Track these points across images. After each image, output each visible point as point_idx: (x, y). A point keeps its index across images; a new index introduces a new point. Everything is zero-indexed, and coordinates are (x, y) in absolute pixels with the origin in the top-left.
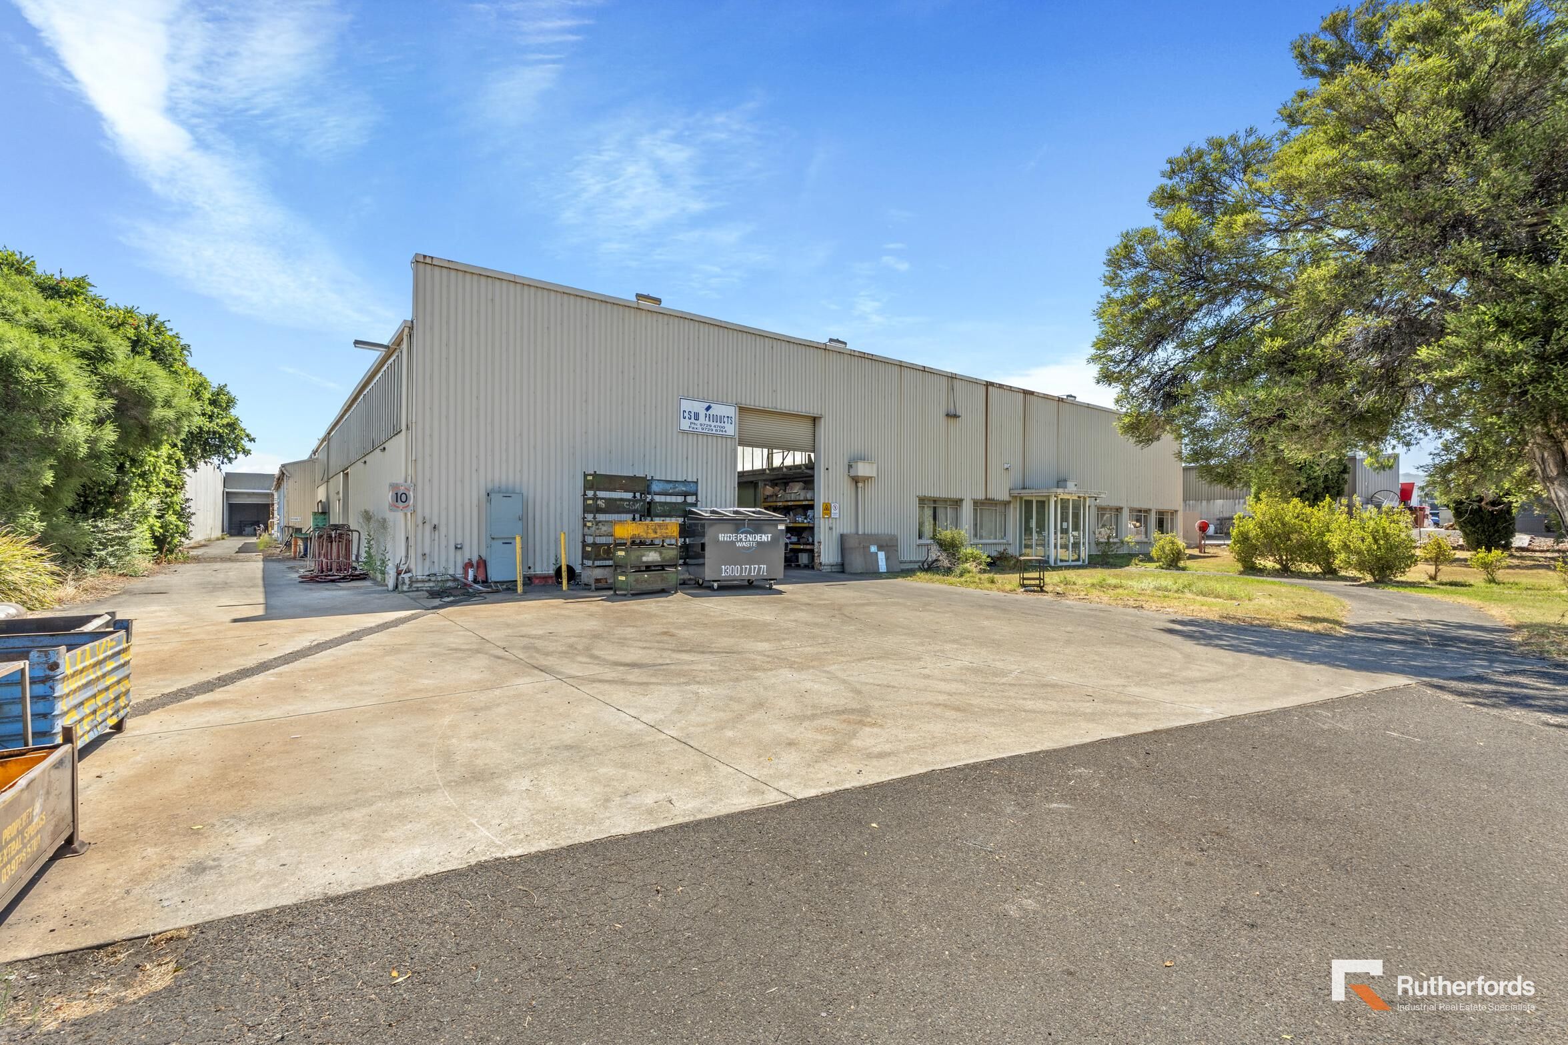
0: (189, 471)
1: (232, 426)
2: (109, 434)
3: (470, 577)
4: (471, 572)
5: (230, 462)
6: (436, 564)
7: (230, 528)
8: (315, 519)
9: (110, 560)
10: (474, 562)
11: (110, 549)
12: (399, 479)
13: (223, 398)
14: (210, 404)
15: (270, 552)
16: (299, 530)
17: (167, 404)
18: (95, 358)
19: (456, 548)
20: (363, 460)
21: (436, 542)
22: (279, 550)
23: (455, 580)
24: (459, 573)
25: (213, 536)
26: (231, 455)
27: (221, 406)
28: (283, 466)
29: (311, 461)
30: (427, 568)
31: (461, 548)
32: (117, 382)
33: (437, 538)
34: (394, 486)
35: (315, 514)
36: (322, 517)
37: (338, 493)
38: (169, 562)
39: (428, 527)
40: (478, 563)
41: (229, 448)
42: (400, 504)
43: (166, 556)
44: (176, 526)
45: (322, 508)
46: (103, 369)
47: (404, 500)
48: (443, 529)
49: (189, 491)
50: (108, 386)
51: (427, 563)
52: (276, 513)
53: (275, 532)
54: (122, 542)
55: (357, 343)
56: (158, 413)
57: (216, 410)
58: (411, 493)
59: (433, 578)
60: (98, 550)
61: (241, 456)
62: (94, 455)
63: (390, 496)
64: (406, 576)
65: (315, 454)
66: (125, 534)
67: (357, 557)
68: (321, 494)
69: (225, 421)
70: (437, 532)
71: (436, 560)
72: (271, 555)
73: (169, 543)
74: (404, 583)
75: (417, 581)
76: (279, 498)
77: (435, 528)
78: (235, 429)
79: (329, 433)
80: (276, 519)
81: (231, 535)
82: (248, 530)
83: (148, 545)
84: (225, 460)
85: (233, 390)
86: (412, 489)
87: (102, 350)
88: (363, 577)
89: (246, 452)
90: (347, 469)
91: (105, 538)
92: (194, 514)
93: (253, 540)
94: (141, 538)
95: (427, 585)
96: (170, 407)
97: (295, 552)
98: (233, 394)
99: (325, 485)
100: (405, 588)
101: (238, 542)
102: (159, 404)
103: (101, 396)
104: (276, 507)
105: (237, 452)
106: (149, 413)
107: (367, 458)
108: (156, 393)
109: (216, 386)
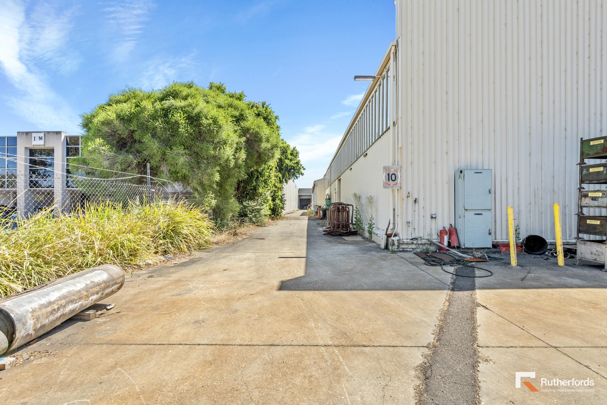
0: (285, 184)
1: (297, 163)
2: (243, 155)
3: (446, 243)
4: (446, 238)
5: (297, 179)
6: (416, 230)
7: (300, 207)
8: (326, 202)
9: (253, 219)
10: (447, 229)
11: (253, 214)
12: (389, 163)
13: (295, 152)
14: (291, 155)
15: (310, 216)
16: (320, 207)
17: (268, 141)
18: (239, 119)
19: (432, 217)
20: (350, 168)
21: (416, 213)
22: (313, 215)
23: (431, 243)
24: (435, 238)
25: (295, 210)
26: (297, 176)
27: (294, 155)
28: (315, 181)
29: (324, 179)
30: (410, 233)
31: (435, 218)
32: (248, 130)
33: (417, 209)
34: (386, 169)
35: (326, 199)
36: (329, 200)
37: (335, 189)
38: (277, 220)
39: (411, 200)
40: (450, 231)
41: (297, 173)
42: (391, 183)
43: (276, 217)
44: (279, 205)
45: (329, 197)
46: (243, 124)
47: (393, 178)
48: (421, 201)
49: (285, 191)
50: (245, 131)
51: (410, 229)
52: (312, 201)
53: (312, 208)
54: (259, 211)
55: (356, 77)
56: (264, 145)
57: (292, 157)
58: (399, 174)
59: (415, 242)
60: (250, 214)
61: (301, 176)
62: (237, 166)
63: (383, 177)
64: (395, 239)
65: (325, 176)
66: (258, 207)
67: (352, 220)
68: (328, 192)
69: (295, 162)
70: (417, 204)
71: (416, 227)
72: (311, 217)
73: (277, 212)
74: (393, 244)
75: (403, 244)
76: (313, 195)
77: (415, 201)
78: (298, 164)
79: (331, 165)
80: (313, 203)
81: (300, 209)
82: (305, 207)
83: (269, 212)
84: (295, 178)
85: (298, 149)
86: (399, 170)
87: (242, 115)
88: (354, 233)
89: (302, 174)
90: (340, 176)
91: (252, 209)
92: (286, 200)
93: (306, 211)
94: (266, 210)
95: (410, 246)
96: (268, 142)
97: (319, 216)
98: (298, 150)
99: (329, 188)
100: (395, 248)
101: (302, 211)
102: (264, 140)
103: (240, 136)
104: (312, 199)
105: (299, 174)
106: (260, 145)
107: (352, 167)
108: (262, 134)
109: (293, 148)
